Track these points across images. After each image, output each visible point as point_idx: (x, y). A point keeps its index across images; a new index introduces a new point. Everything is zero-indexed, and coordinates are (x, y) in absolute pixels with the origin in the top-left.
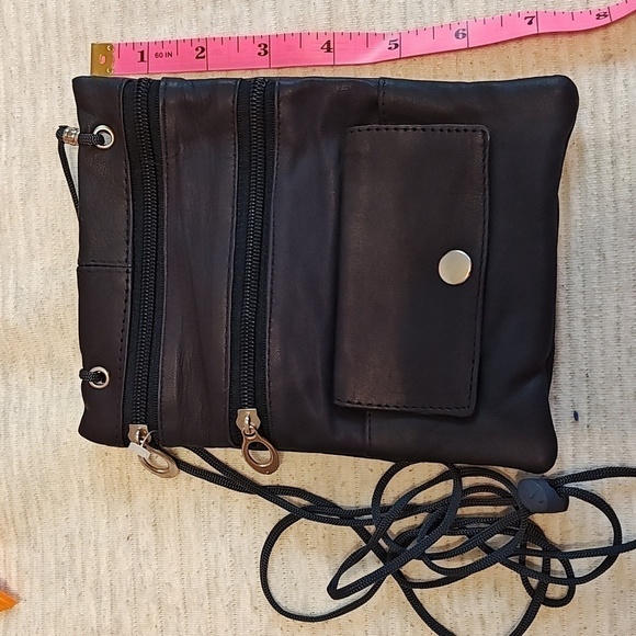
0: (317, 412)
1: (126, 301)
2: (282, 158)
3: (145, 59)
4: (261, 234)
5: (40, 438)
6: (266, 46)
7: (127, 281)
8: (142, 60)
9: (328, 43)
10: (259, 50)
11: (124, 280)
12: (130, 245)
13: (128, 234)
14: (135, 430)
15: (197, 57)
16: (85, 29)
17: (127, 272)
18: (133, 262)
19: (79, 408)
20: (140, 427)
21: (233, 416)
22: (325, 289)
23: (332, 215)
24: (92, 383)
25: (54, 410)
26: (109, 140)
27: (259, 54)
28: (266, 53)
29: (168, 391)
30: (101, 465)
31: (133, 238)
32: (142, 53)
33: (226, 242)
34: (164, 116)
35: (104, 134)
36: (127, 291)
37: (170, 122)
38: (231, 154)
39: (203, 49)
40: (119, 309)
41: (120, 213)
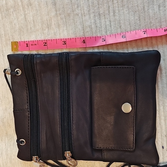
0: (88, 150)
1: (29, 120)
2: (72, 77)
3: (28, 46)
4: (68, 99)
5: (5, 158)
6: (65, 42)
7: (29, 114)
8: (27, 46)
9: (84, 40)
10: (63, 43)
11: (27, 114)
12: (29, 103)
13: (28, 100)
14: (34, 158)
15: (44, 45)
16: (9, 37)
17: (28, 111)
18: (30, 108)
19: (17, 150)
20: (36, 157)
21: (63, 153)
22: (88, 115)
23: (88, 93)
24: (21, 144)
25: (9, 149)
26: (20, 73)
27: (63, 44)
28: (65, 44)
29: (43, 146)
30: (24, 164)
31: (29, 101)
32: (27, 44)
33: (58, 102)
34: (36, 66)
35: (18, 71)
36: (29, 117)
37: (38, 68)
38: (57, 76)
39: (46, 43)
40: (27, 123)
41: (25, 94)
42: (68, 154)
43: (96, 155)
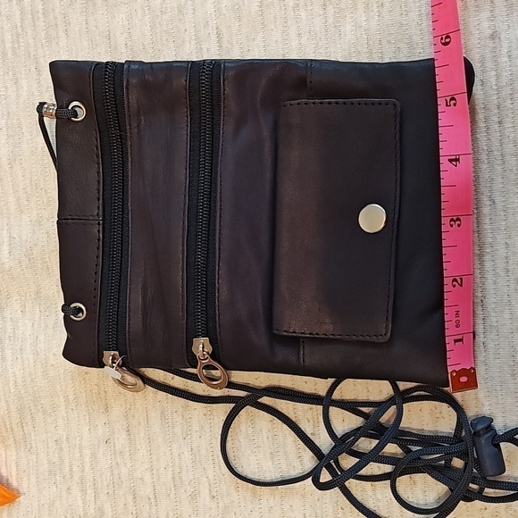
0: (259, 339)
1: (98, 248)
2: (226, 127)
4: (210, 192)
5: (31, 361)
7: (99, 231)
11: (96, 231)
12: (101, 201)
13: (99, 193)
14: (108, 356)
17: (99, 224)
18: (104, 216)
19: (63, 336)
20: (113, 353)
21: (190, 344)
22: (264, 238)
23: (268, 176)
24: (72, 317)
25: (42, 338)
26: (82, 114)
29: (134, 322)
30: (83, 382)
31: (103, 196)
33: (180, 200)
34: (128, 93)
35: (77, 109)
36: (99, 240)
37: (133, 98)
38: (184, 125)
40: (93, 255)
41: (93, 174)
42: (202, 346)
43: (283, 353)
